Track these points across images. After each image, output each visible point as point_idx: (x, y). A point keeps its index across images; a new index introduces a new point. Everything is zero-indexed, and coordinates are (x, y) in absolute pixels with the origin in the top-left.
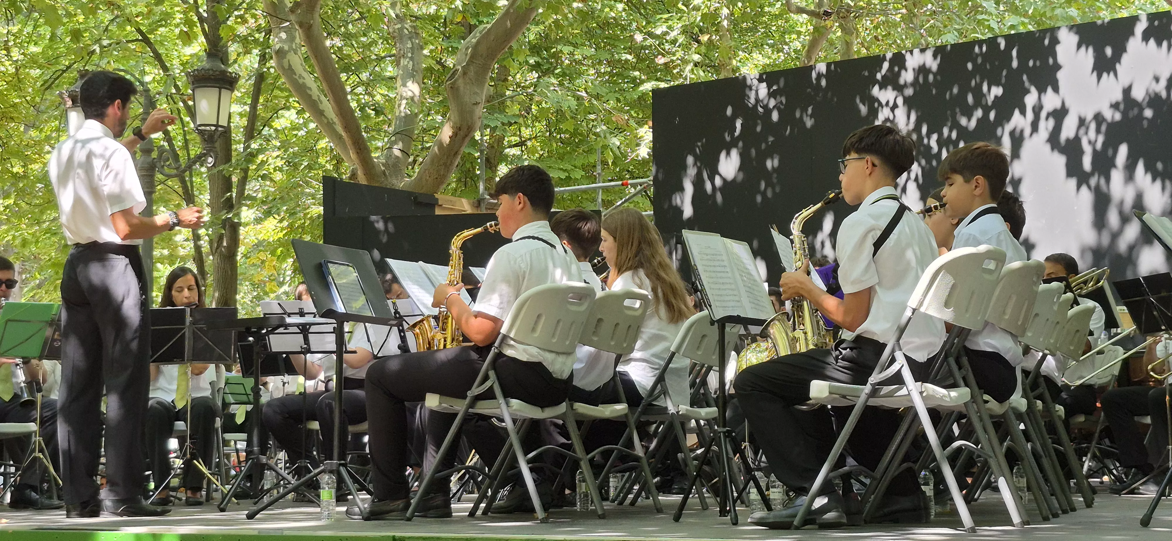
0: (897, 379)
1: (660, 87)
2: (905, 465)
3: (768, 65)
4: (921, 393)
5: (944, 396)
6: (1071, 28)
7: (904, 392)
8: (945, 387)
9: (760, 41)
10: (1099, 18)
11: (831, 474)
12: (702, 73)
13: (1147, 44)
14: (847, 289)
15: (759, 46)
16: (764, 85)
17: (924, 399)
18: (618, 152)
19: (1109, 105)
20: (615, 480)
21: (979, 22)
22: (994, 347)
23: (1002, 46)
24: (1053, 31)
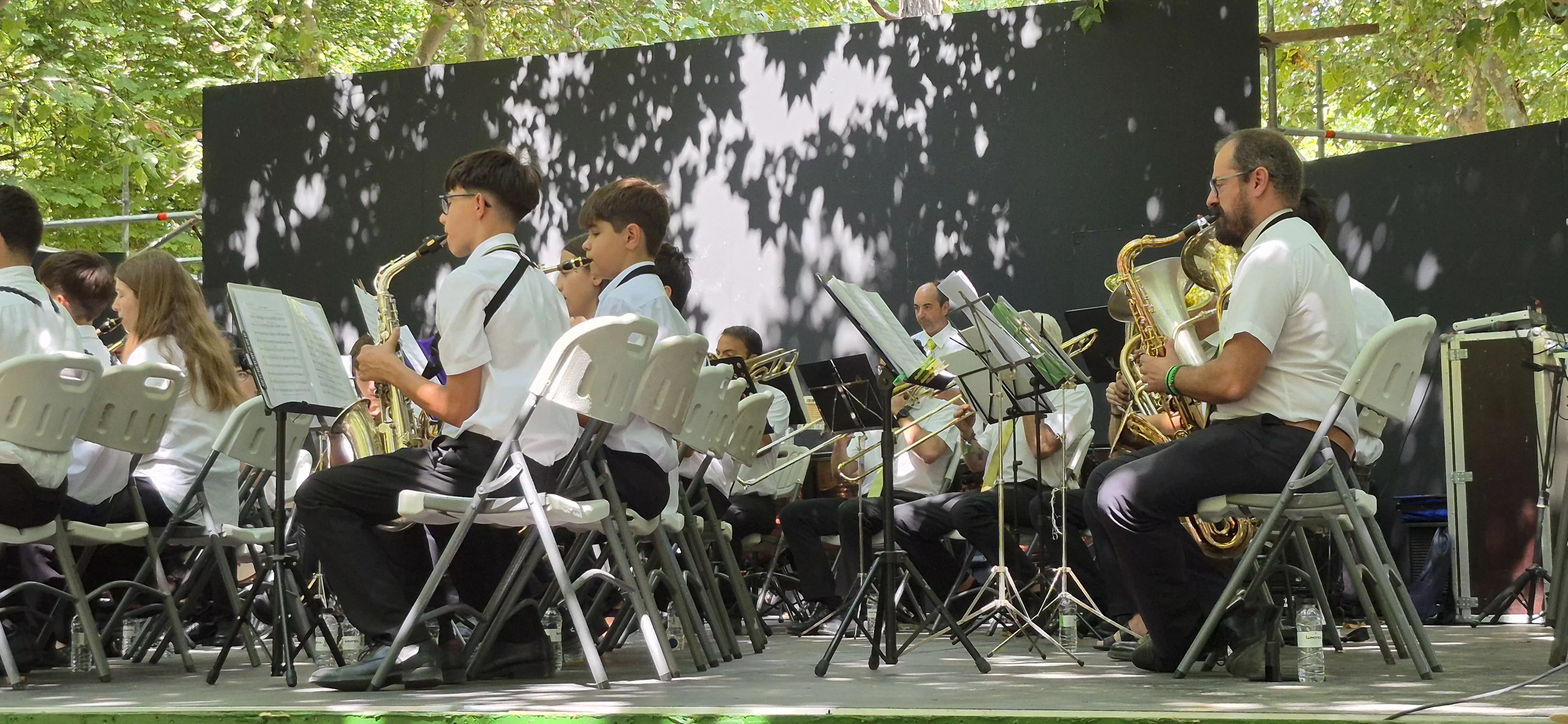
0: (514, 489)
1: (217, 85)
2: (523, 603)
3: (369, 64)
4: (545, 507)
5: (575, 511)
6: (759, 37)
7: (522, 505)
8: (577, 499)
9: (359, 30)
10: (796, 26)
11: (426, 616)
12: (275, 68)
13: (849, 62)
14: (450, 369)
15: (356, 36)
16: (359, 88)
17: (548, 515)
18: (154, 172)
19: (803, 138)
20: (130, 628)
21: (646, 23)
22: (643, 448)
23: (672, 56)
24: (735, 40)
